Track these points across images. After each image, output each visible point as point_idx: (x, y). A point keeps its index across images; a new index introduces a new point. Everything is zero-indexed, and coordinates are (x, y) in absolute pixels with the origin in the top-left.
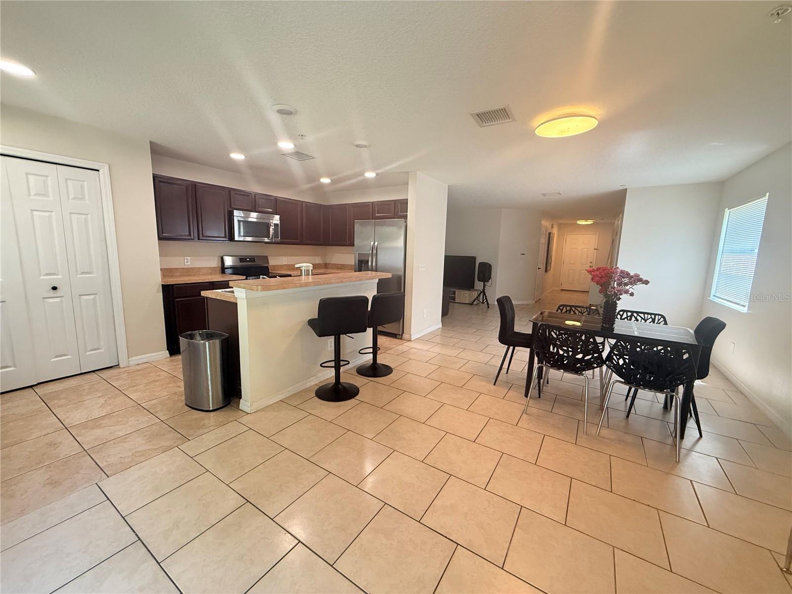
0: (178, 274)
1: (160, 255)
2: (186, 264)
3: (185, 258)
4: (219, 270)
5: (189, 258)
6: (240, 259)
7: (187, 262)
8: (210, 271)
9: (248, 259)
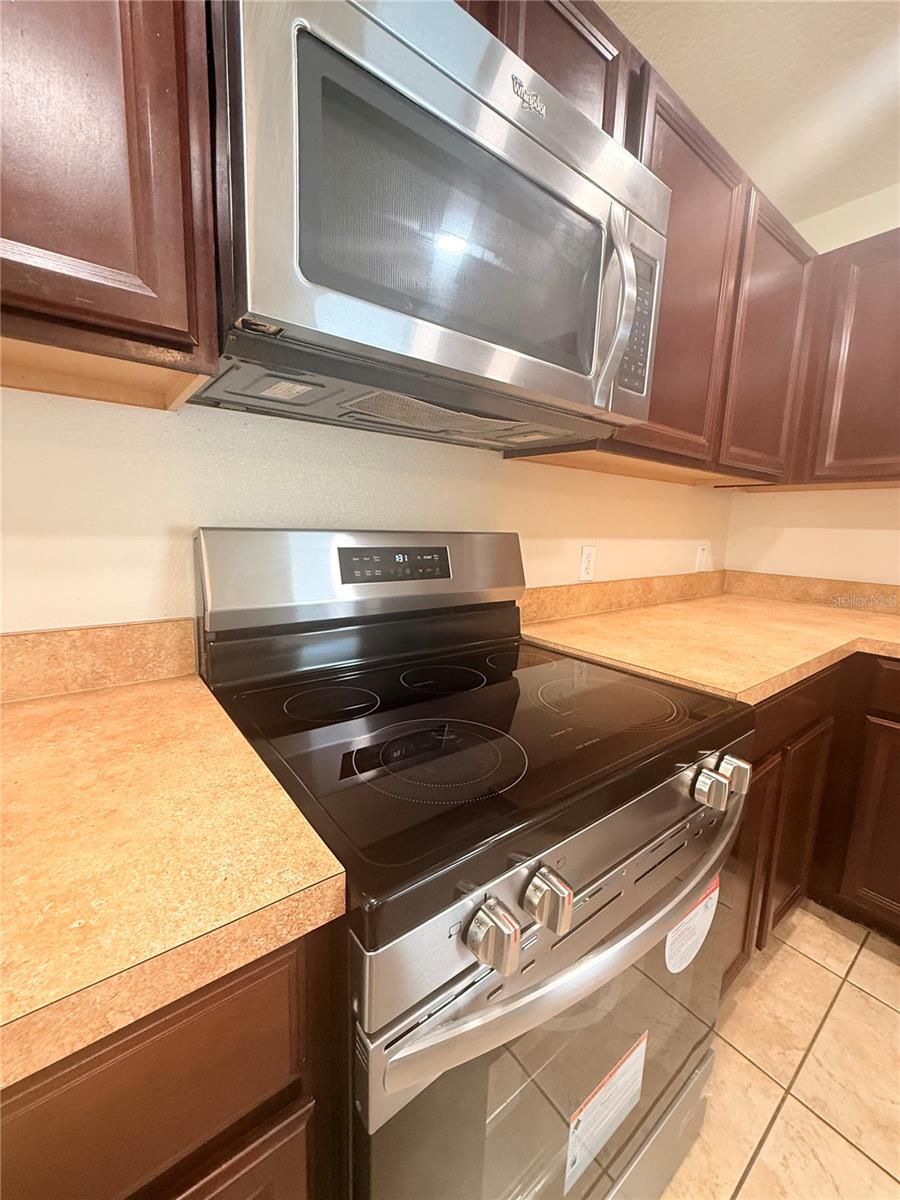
4: (181, 641)
9: (399, 558)
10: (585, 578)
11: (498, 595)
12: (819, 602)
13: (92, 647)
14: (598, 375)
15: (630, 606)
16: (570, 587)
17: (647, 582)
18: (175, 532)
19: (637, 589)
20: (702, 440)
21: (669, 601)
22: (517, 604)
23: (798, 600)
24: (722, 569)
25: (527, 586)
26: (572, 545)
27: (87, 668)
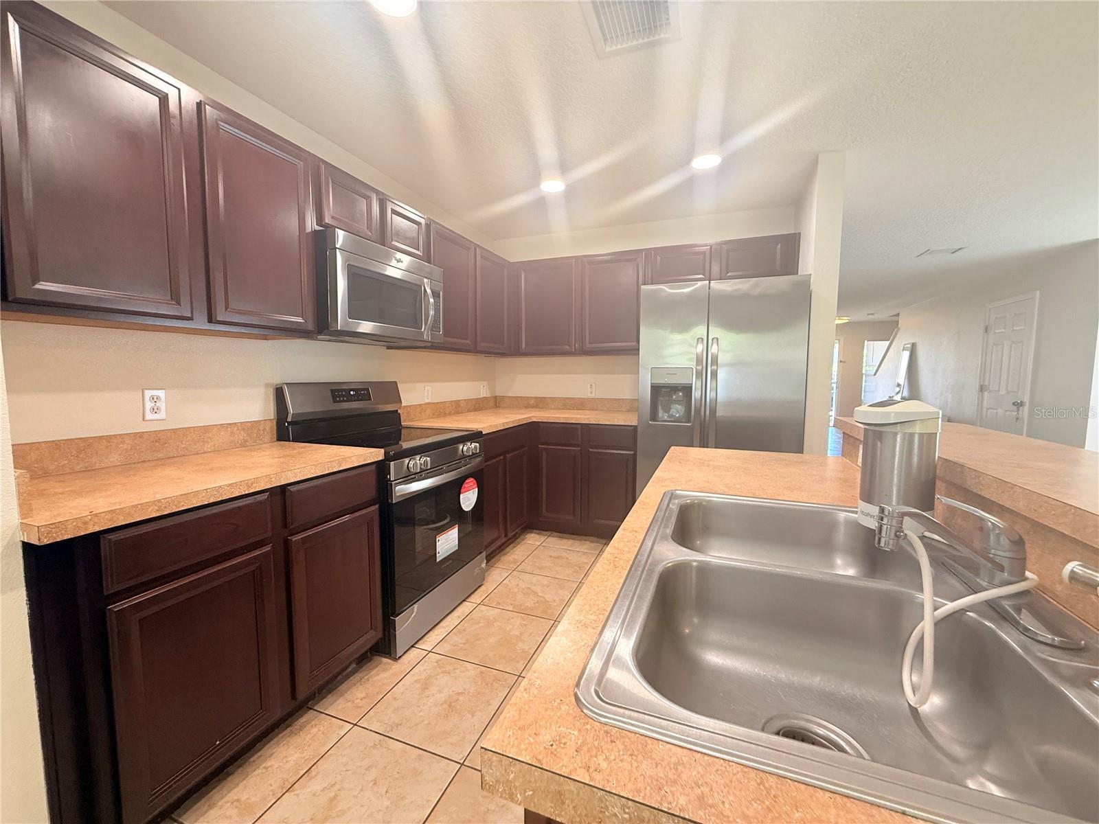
0: (115, 459)
1: (11, 388)
2: (149, 416)
3: (148, 393)
4: (271, 428)
5: (161, 393)
6: (332, 390)
7: (155, 410)
8: (242, 436)
9: (352, 393)
10: (427, 401)
11: (389, 408)
12: (533, 407)
13: (244, 429)
14: (425, 329)
15: (450, 414)
16: (420, 405)
17: (457, 403)
18: (267, 386)
19: (452, 406)
20: (468, 342)
21: (469, 411)
22: (399, 412)
23: (526, 407)
24: (494, 395)
25: (403, 405)
26: (420, 386)
27: (242, 437)
